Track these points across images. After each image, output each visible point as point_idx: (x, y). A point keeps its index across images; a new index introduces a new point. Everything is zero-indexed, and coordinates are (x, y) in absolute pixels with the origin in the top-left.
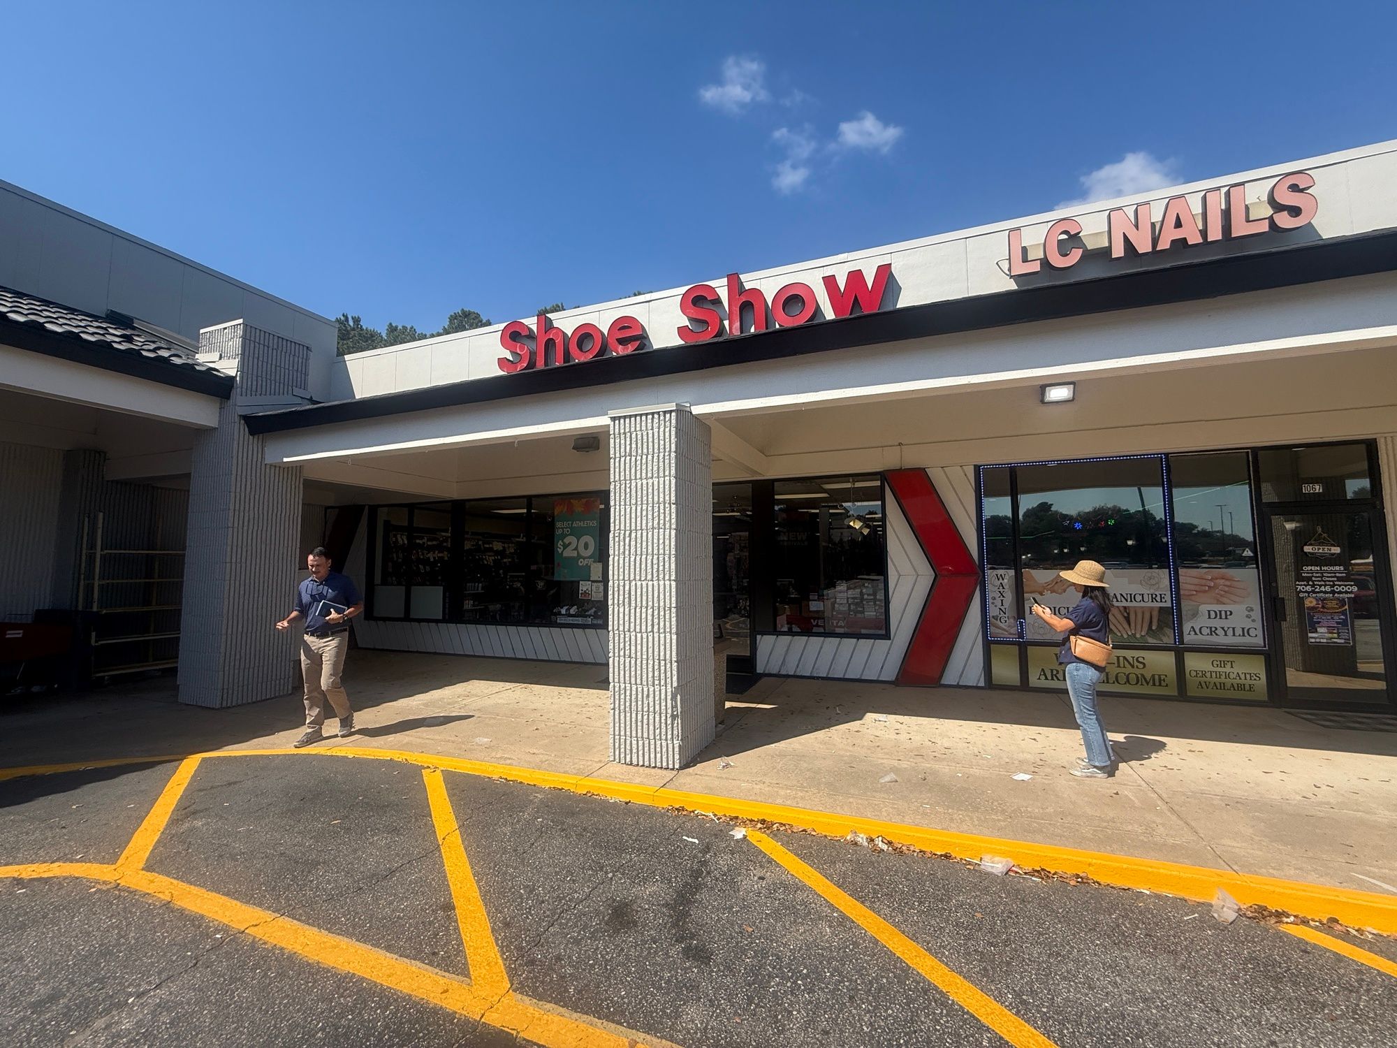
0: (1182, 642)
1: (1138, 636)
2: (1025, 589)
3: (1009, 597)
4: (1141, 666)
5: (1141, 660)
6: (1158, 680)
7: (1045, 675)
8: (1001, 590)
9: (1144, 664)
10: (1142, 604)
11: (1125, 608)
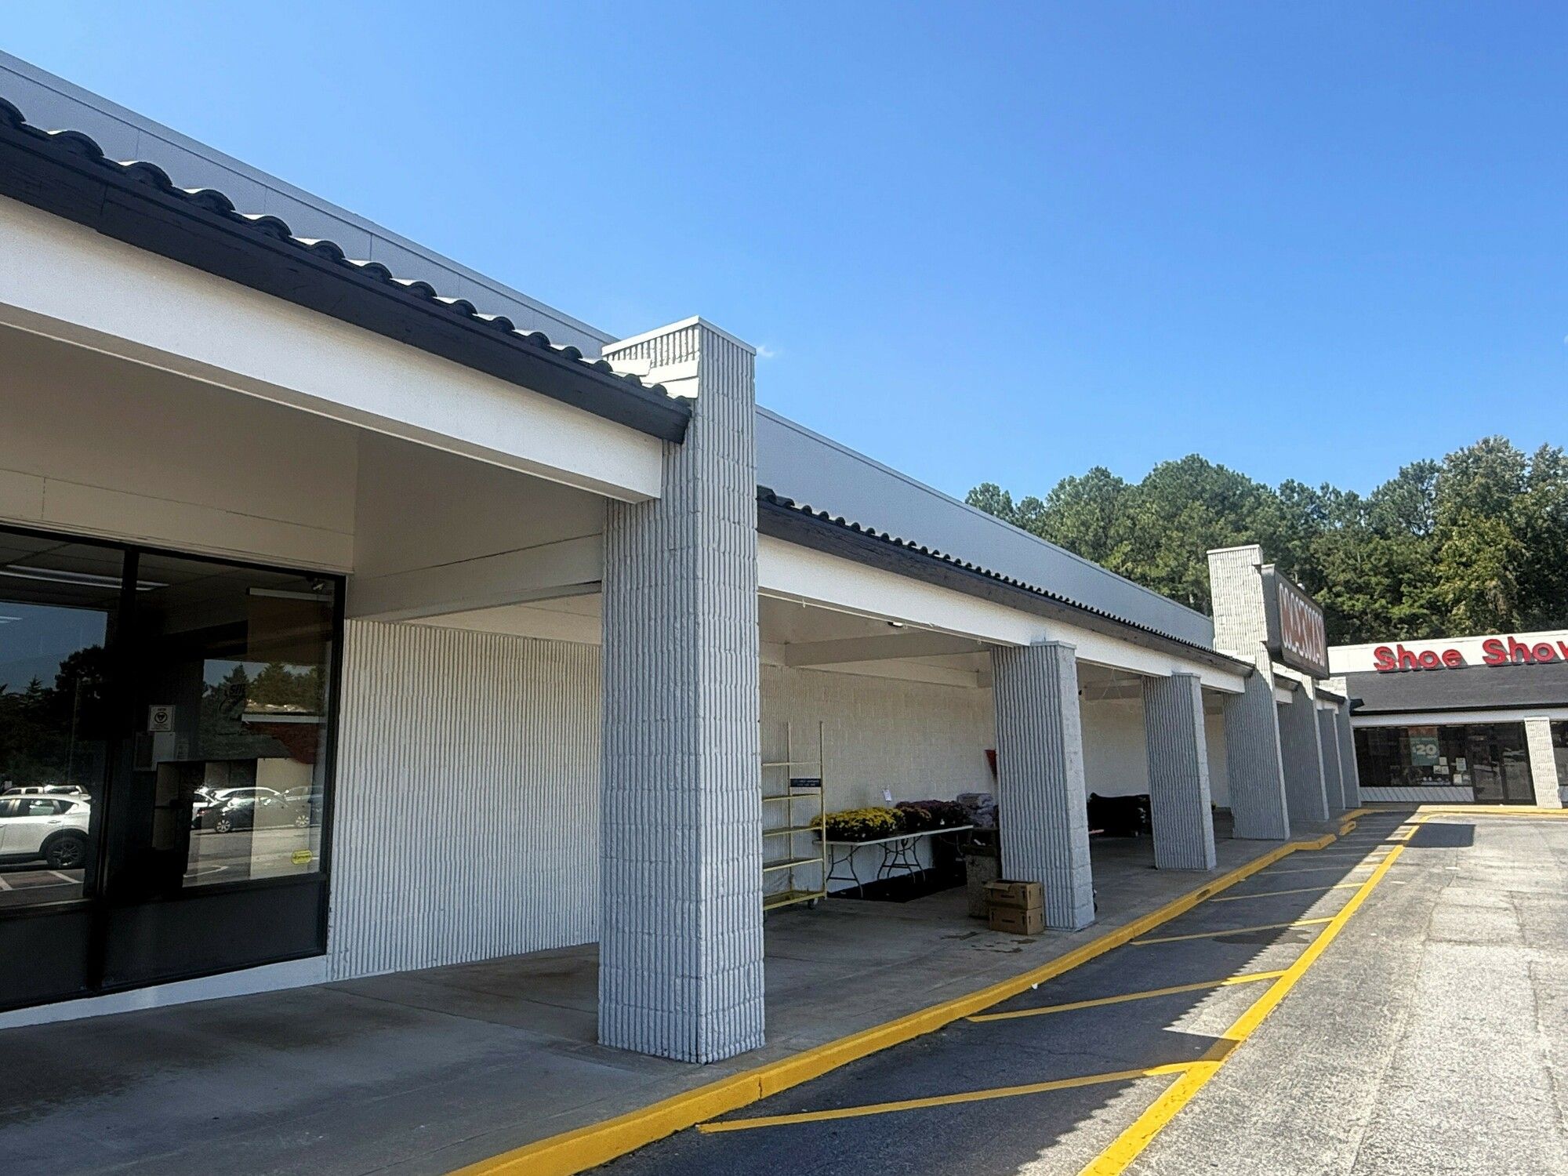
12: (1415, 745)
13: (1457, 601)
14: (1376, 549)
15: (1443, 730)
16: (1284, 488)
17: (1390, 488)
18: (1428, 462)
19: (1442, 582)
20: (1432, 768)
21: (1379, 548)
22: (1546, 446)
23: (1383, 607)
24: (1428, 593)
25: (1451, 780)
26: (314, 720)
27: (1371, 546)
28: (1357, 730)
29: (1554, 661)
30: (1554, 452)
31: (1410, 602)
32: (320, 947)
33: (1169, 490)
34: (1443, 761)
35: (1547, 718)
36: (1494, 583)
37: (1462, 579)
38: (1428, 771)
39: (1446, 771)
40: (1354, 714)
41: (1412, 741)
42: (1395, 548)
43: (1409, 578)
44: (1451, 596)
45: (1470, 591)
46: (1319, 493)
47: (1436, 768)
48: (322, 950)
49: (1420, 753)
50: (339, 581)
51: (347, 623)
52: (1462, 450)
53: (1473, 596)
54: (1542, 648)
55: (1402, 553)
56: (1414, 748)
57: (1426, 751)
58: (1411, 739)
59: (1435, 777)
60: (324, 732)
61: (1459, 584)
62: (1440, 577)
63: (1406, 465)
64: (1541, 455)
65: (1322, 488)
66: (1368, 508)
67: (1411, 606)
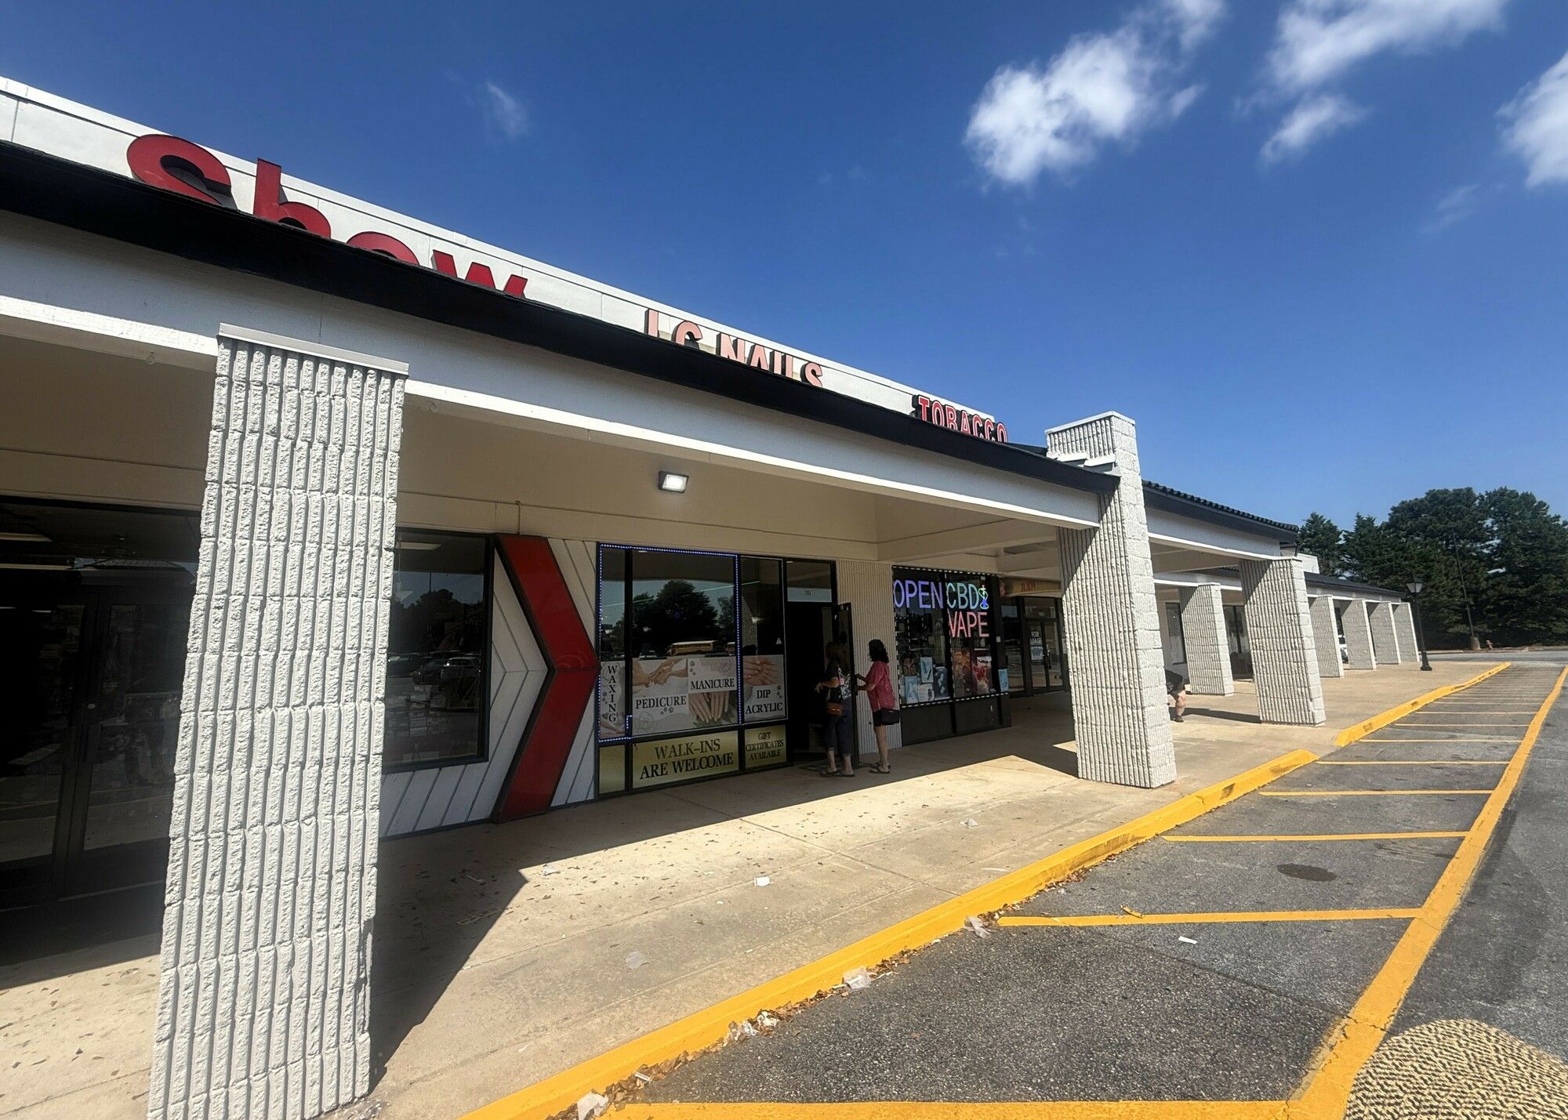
0: (743, 721)
1: (716, 720)
2: (634, 681)
3: (619, 690)
4: (717, 748)
5: (717, 742)
6: (726, 759)
7: (647, 772)
8: (612, 684)
9: (718, 745)
10: (719, 689)
11: (708, 694)
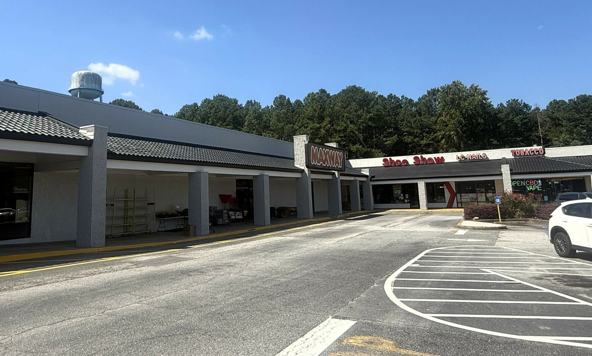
8: (459, 196)
12: (394, 190)
13: (442, 139)
14: (416, 120)
15: (403, 185)
16: (389, 97)
17: (424, 97)
18: (437, 88)
19: (438, 132)
20: (399, 197)
21: (417, 120)
22: (473, 84)
23: (417, 140)
24: (432, 136)
25: (404, 201)
26: (28, 192)
27: (415, 119)
28: (373, 186)
29: (433, 163)
30: (476, 86)
31: (426, 139)
32: (29, 236)
33: (344, 98)
34: (402, 195)
35: (424, 182)
36: (453, 132)
37: (444, 131)
38: (398, 199)
39: (403, 198)
40: (371, 181)
41: (394, 189)
42: (423, 120)
43: (427, 130)
44: (440, 137)
45: (446, 135)
46: (401, 99)
47: (400, 197)
48: (29, 237)
49: (396, 193)
50: (33, 165)
51: (34, 172)
52: (445, 85)
53: (447, 137)
54: (430, 159)
55: (425, 122)
56: (394, 191)
57: (398, 192)
58: (394, 188)
59: (400, 200)
60: (30, 194)
61: (443, 132)
62: (437, 130)
63: (429, 90)
64: (471, 87)
65: (402, 97)
66: (416, 105)
67: (427, 140)
